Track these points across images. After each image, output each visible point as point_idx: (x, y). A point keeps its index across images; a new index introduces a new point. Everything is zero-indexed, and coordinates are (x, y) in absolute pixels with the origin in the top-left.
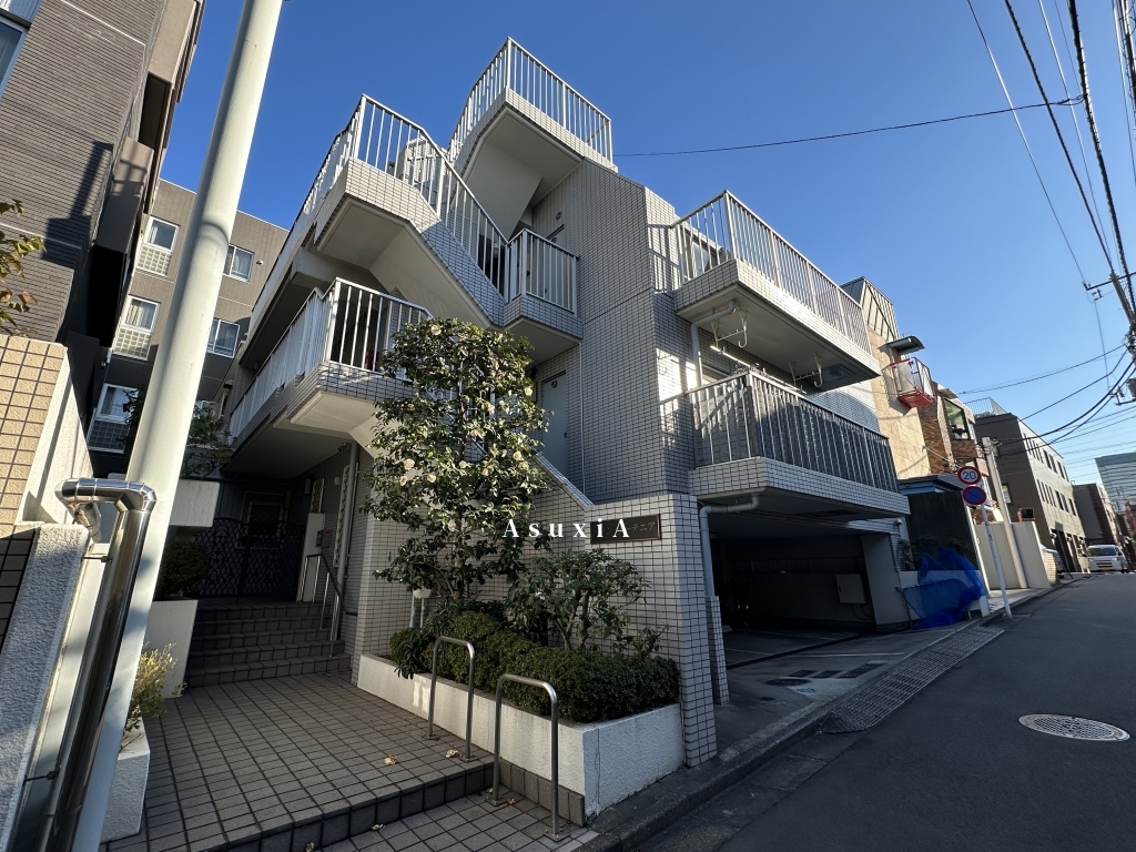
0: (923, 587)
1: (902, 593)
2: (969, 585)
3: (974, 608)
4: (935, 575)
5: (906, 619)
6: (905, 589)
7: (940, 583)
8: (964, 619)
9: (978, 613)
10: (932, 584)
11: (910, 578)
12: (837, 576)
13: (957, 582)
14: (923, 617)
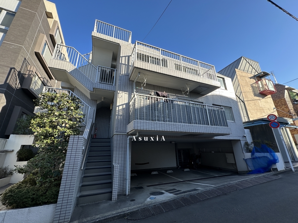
0: (253, 159)
1: (246, 160)
2: (272, 158)
3: (274, 167)
4: (257, 155)
5: (247, 170)
6: (247, 159)
7: (259, 157)
8: (270, 171)
9: (276, 169)
10: (256, 158)
11: (248, 155)
12: (226, 154)
13: (267, 157)
14: (253, 170)
